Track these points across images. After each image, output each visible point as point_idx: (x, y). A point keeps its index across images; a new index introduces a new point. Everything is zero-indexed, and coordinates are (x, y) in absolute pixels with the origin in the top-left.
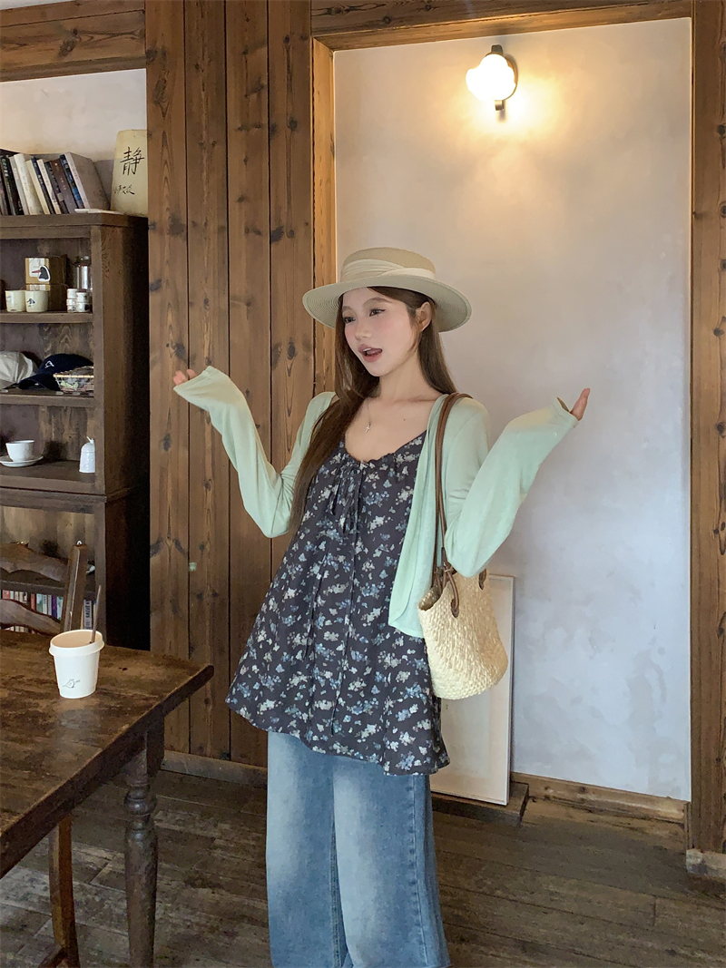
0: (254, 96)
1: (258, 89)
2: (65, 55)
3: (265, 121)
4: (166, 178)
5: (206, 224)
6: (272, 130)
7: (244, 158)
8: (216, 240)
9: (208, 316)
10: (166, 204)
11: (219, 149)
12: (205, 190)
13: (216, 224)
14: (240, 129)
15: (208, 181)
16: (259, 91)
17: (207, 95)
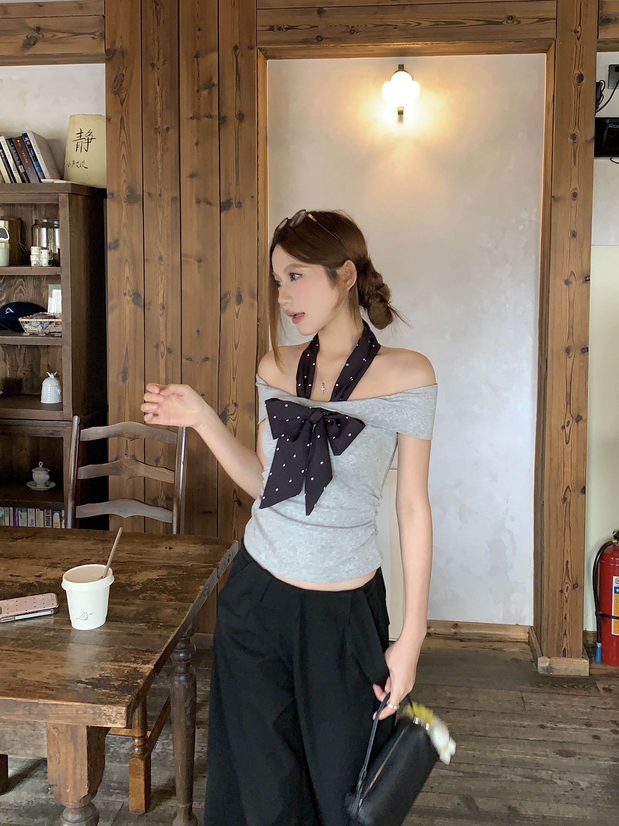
1: (209, 86)
2: (28, 49)
3: (215, 112)
5: (160, 195)
6: (222, 120)
7: (195, 142)
8: (169, 208)
9: (162, 270)
10: (124, 178)
11: (172, 133)
12: (159, 166)
13: (170, 195)
14: (191, 118)
15: (163, 160)
16: (210, 88)
17: (162, 89)
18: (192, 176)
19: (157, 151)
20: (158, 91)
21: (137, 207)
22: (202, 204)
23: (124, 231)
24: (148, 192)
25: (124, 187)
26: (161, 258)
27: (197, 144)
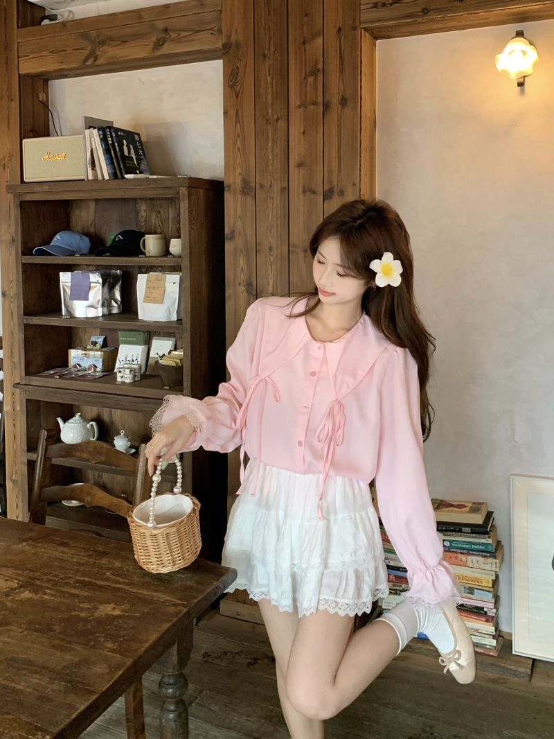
0: (311, 79)
1: (314, 72)
2: (158, 49)
3: (320, 99)
4: (239, 149)
5: (271, 186)
6: (326, 106)
7: (302, 130)
8: (279, 198)
9: (272, 260)
10: (239, 170)
11: (282, 123)
12: (270, 157)
13: (279, 186)
14: (299, 107)
15: (273, 150)
16: (315, 74)
17: (272, 79)
18: (300, 165)
19: (267, 142)
20: (269, 81)
21: (250, 200)
22: (308, 194)
23: (239, 222)
24: (260, 184)
25: (239, 180)
26: (271, 249)
27: (304, 133)
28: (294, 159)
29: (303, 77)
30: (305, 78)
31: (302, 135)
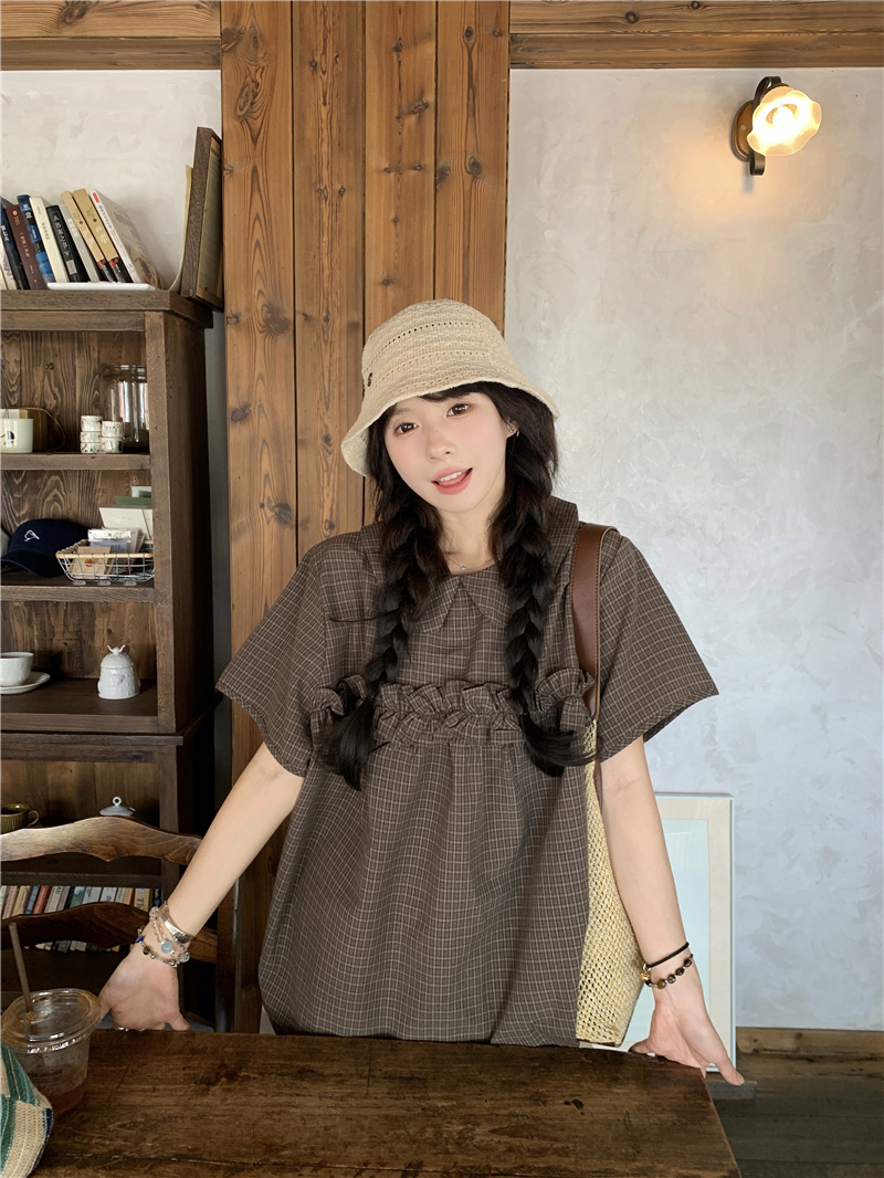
0: (412, 119)
1: (419, 109)
3: (429, 160)
4: (258, 243)
5: (327, 319)
6: (441, 175)
7: (392, 216)
8: (344, 344)
9: (330, 462)
10: (259, 286)
11: (350, 199)
12: (326, 264)
13: (345, 321)
14: (387, 171)
15: (331, 250)
16: (421, 112)
17: (330, 113)
18: (386, 282)
19: (320, 235)
20: (324, 117)
21: (283, 341)
23: (260, 388)
24: (304, 314)
25: (259, 304)
26: (329, 438)
27: (395, 221)
28: (375, 272)
29: (395, 113)
30: (398, 118)
31: (392, 226)
